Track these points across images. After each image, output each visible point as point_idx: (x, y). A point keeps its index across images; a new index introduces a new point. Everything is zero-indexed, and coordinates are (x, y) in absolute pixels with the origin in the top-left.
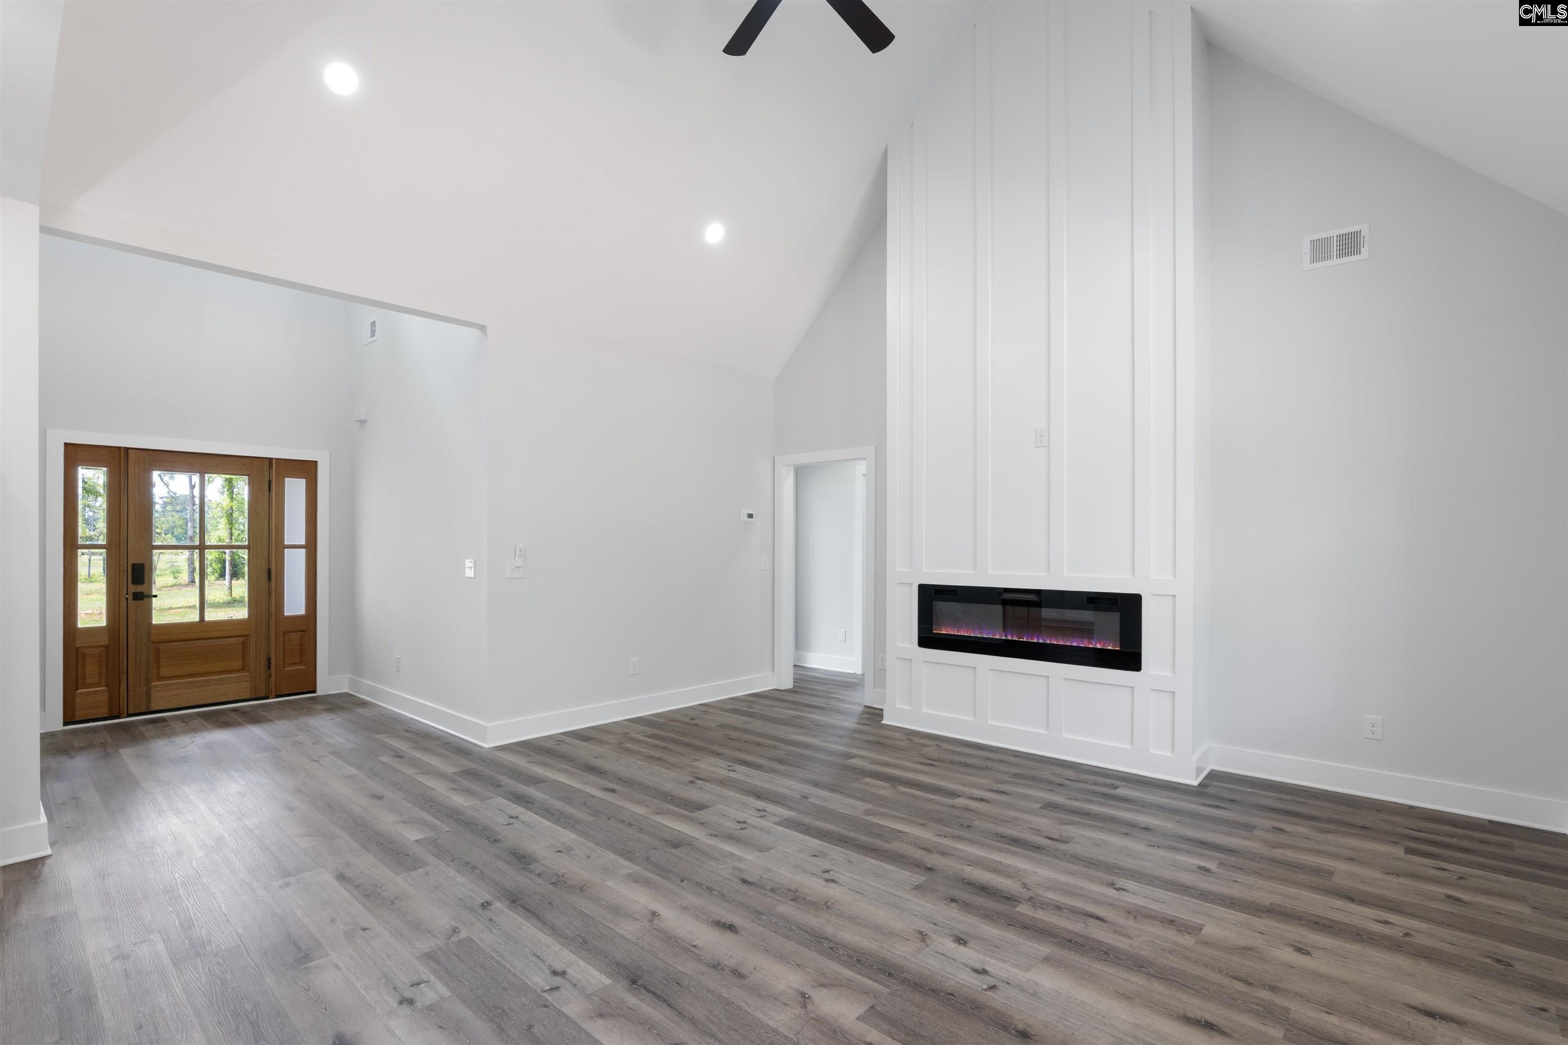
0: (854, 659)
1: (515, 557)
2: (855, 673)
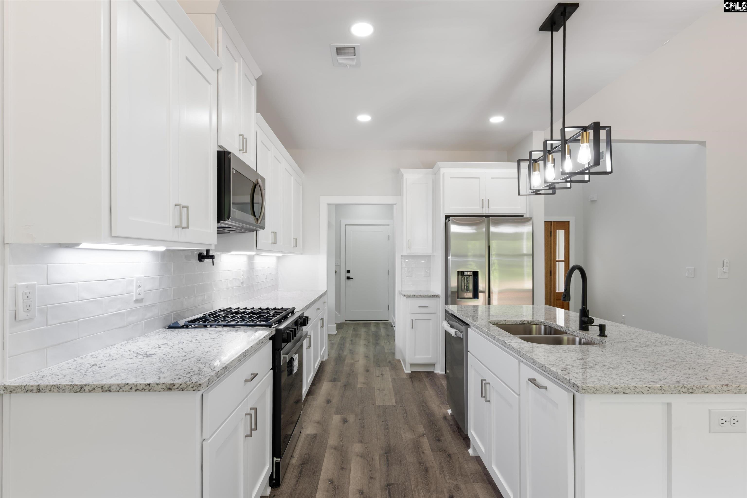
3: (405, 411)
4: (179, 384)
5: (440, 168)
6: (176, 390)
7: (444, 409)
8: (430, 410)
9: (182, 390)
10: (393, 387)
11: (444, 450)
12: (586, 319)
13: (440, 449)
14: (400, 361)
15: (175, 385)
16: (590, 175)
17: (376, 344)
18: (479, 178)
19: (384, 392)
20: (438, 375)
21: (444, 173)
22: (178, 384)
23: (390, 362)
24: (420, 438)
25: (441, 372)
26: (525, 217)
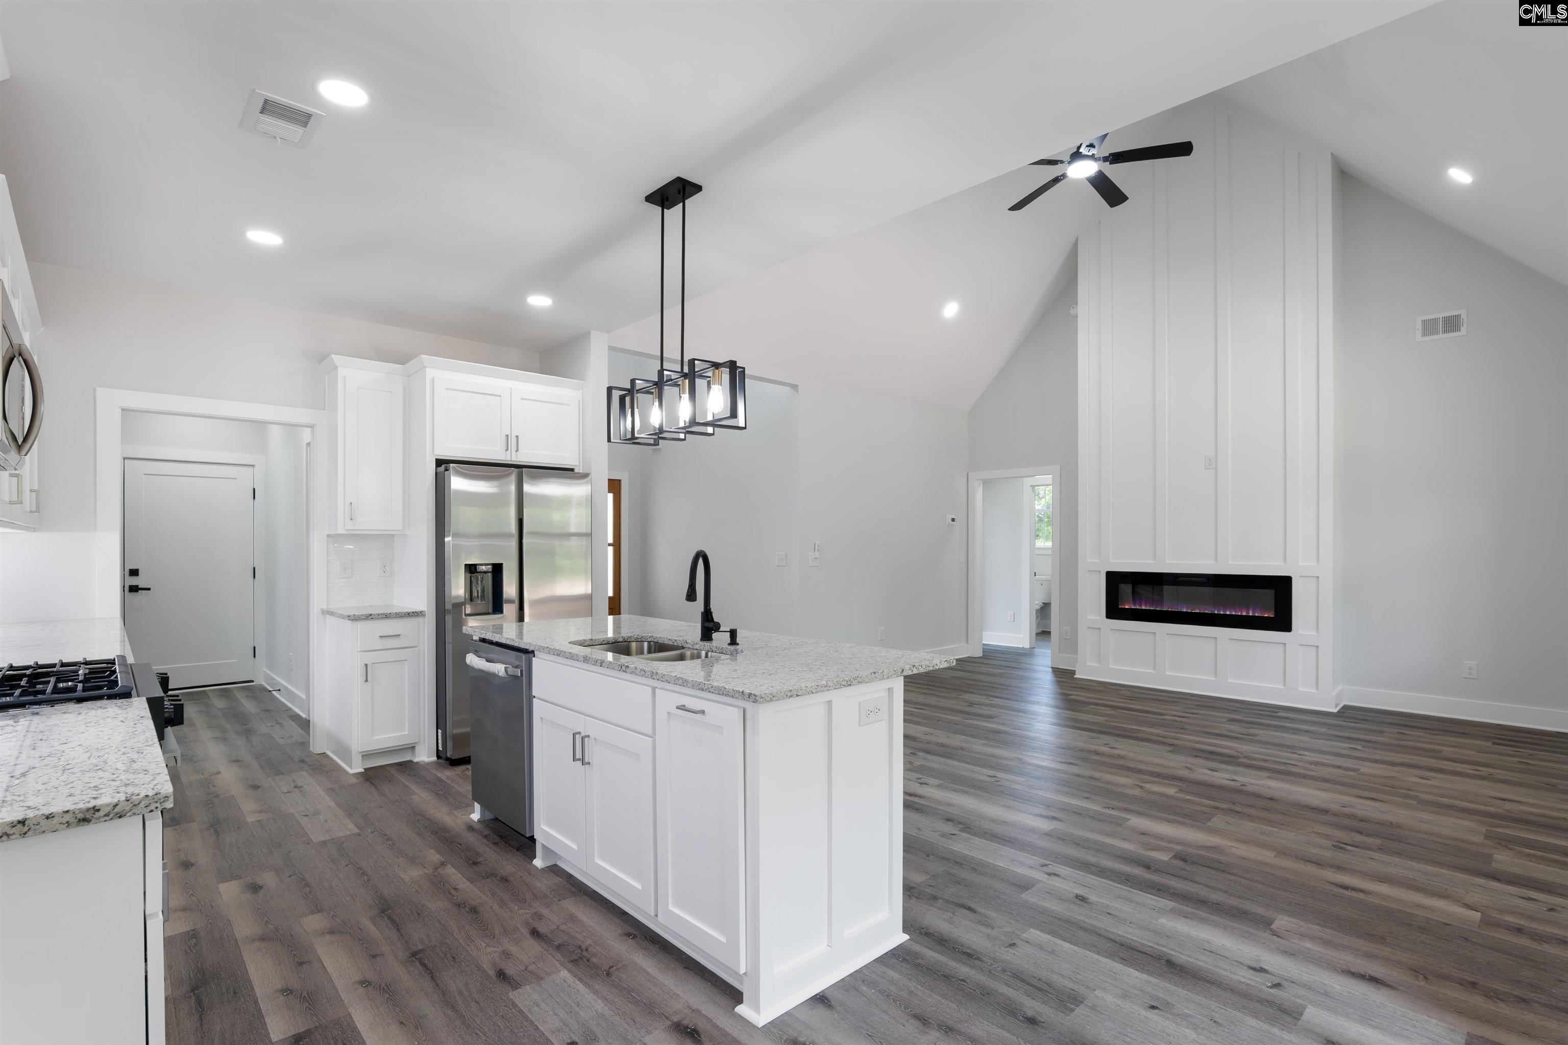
0: (1022, 636)
1: (815, 551)
2: (1023, 648)
3: (386, 837)
4: (112, 806)
5: (425, 367)
6: (104, 820)
7: (463, 815)
8: (436, 823)
9: (120, 817)
10: (336, 803)
11: (493, 875)
12: (711, 625)
13: (484, 875)
14: (328, 756)
15: (98, 810)
16: (715, 428)
17: (248, 733)
18: (500, 396)
19: (321, 817)
20: (425, 764)
21: (433, 379)
22: (107, 805)
23: (302, 761)
24: (439, 870)
25: (428, 757)
26: (576, 471)
